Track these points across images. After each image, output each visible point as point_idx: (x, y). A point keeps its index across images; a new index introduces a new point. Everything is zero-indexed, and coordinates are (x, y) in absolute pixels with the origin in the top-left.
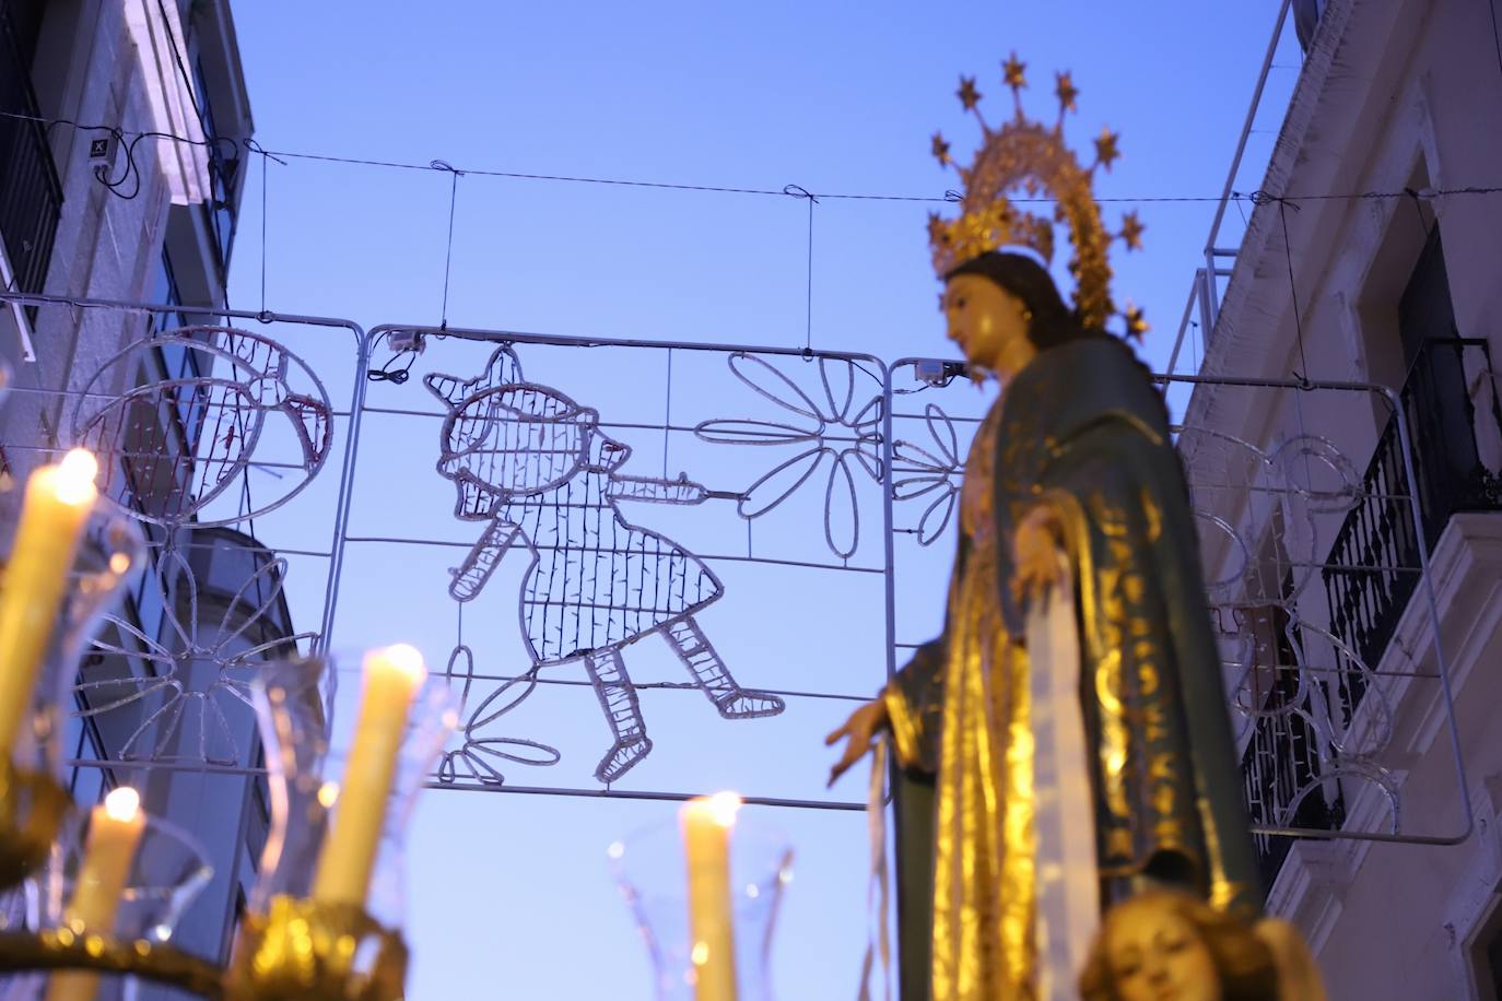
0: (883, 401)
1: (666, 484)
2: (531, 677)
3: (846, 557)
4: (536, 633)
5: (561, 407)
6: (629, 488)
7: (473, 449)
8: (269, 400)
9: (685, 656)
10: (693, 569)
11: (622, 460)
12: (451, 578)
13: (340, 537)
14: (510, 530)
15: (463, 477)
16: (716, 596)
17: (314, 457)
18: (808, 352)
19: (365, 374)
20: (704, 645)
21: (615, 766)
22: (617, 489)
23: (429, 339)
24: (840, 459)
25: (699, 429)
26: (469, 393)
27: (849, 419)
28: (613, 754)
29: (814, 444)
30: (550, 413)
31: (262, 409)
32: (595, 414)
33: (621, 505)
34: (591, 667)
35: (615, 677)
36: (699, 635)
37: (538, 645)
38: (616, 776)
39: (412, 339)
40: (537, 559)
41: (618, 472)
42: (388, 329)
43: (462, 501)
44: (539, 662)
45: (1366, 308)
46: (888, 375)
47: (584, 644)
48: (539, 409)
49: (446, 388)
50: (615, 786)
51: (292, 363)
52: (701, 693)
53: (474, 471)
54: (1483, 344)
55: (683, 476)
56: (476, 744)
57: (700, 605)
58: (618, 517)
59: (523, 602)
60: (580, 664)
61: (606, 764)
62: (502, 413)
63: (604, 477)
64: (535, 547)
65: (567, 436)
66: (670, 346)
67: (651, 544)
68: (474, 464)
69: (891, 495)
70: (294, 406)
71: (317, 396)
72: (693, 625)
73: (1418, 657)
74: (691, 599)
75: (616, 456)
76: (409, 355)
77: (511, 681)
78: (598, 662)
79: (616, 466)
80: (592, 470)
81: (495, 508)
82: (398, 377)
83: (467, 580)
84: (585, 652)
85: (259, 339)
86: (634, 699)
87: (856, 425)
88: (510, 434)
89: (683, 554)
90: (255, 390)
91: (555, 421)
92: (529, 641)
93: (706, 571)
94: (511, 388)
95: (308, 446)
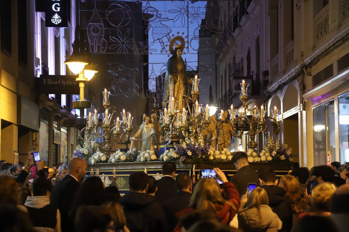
0: (188, 6)
1: (165, 18)
2: (154, 42)
3: (184, 26)
4: (154, 37)
5: (154, 9)
6: (162, 19)
10: (169, 29)
11: (161, 16)
14: (150, 25)
16: (171, 32)
24: (183, 14)
25: (168, 11)
26: (145, 8)
27: (184, 9)
29: (180, 12)
30: (153, 10)
32: (158, 10)
33: (161, 21)
34: (159, 41)
35: (162, 42)
36: (169, 36)
37: (154, 38)
38: (162, 52)
40: (153, 29)
41: (161, 18)
46: (188, 2)
47: (158, 38)
50: (162, 53)
55: (167, 17)
58: (161, 23)
59: (152, 34)
60: (158, 40)
61: (161, 51)
63: (159, 18)
64: (153, 27)
67: (164, 26)
69: (188, 18)
72: (169, 35)
74: (168, 32)
75: (160, 15)
77: (152, 42)
78: (160, 40)
79: (160, 17)
80: (158, 17)
81: (149, 23)
84: (158, 39)
86: (164, 44)
91: (154, 11)
93: (170, 29)
94: (149, 7)
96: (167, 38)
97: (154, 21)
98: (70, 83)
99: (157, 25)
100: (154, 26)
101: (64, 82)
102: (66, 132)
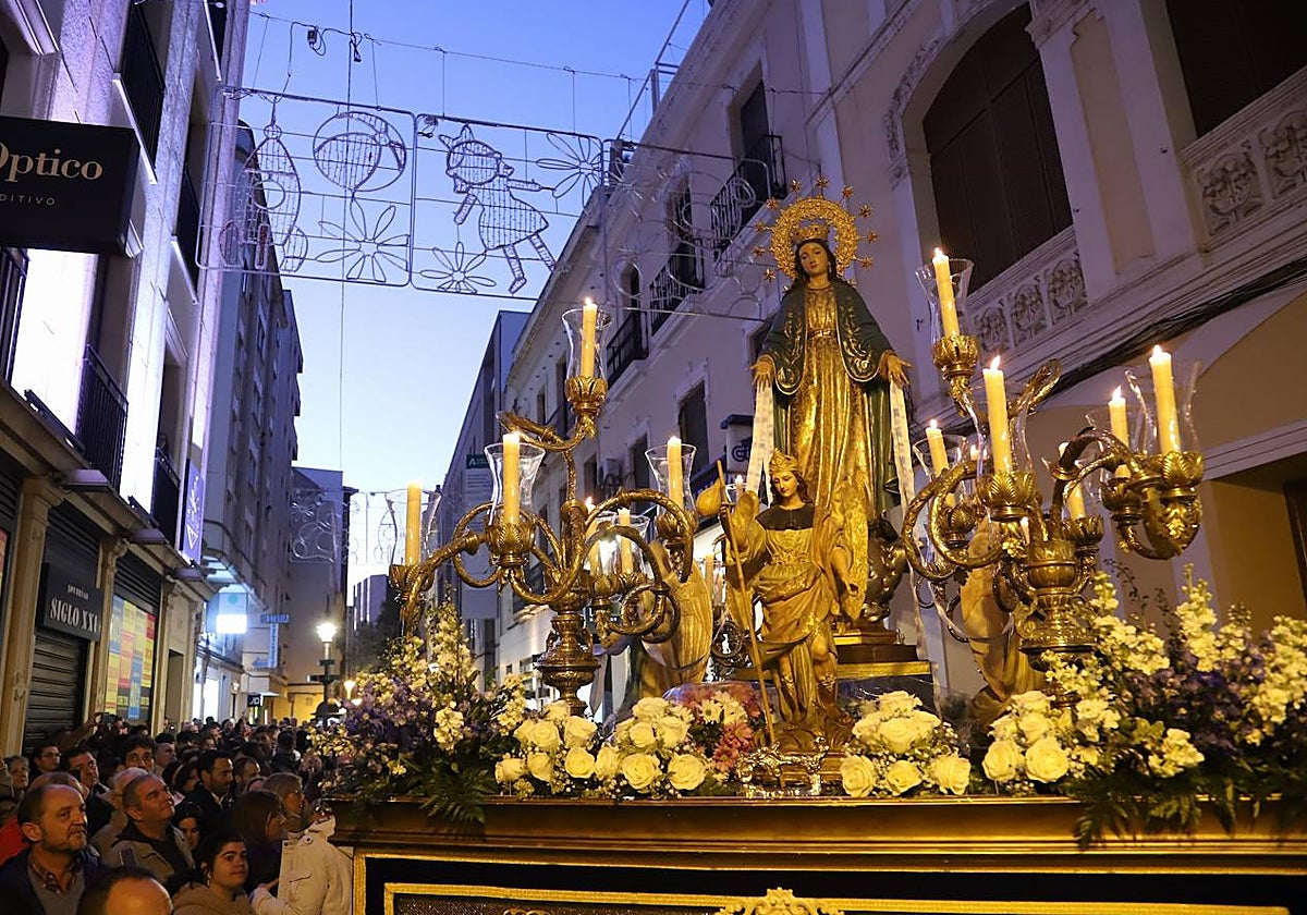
1: (527, 183)
2: (484, 254)
4: (485, 238)
5: (488, 151)
6: (514, 184)
7: (458, 166)
8: (382, 143)
9: (537, 248)
10: (538, 216)
11: (511, 173)
12: (454, 216)
13: (414, 198)
14: (473, 198)
15: (455, 177)
16: (546, 227)
17: (401, 166)
18: (574, 134)
19: (416, 133)
20: (543, 245)
21: (515, 288)
22: (510, 184)
23: (439, 120)
24: (586, 176)
25: (537, 162)
26: (455, 143)
27: (589, 161)
28: (514, 284)
29: (577, 170)
30: (484, 153)
31: (381, 146)
32: (501, 154)
33: (511, 190)
34: (505, 251)
35: (513, 255)
36: (541, 241)
37: (486, 242)
38: (515, 291)
39: (432, 120)
40: (484, 210)
41: (510, 178)
42: (424, 115)
43: (456, 187)
44: (487, 249)
45: (730, 109)
46: (602, 145)
47: (502, 243)
48: (480, 151)
49: (446, 140)
50: (515, 295)
51: (389, 127)
52: (542, 262)
53: (459, 174)
54: (780, 138)
55: (533, 180)
56: (467, 278)
57: (539, 231)
58: (511, 195)
59: (480, 226)
60: (501, 250)
61: (511, 287)
62: (467, 152)
63: (505, 179)
64: (483, 205)
65: (491, 162)
66: (526, 128)
67: (523, 206)
68: (458, 171)
70: (392, 145)
71: (400, 142)
72: (538, 237)
73: (746, 243)
74: (538, 227)
75: (509, 171)
76: (432, 127)
77: (478, 255)
78: (507, 249)
79: (509, 175)
80: (501, 176)
81: (468, 190)
82: (428, 135)
83: (460, 217)
84: (503, 246)
85: (377, 117)
86: (520, 264)
87: (592, 164)
88: (471, 160)
89: (534, 210)
90: (377, 137)
91: (486, 156)
92: (483, 241)
93: (542, 217)
94: (470, 142)
95: (398, 161)
96: (534, 245)
97: (486, 186)
98: (59, 171)
99: (497, 201)
100: (486, 202)
101: (16, 158)
102: (150, 608)
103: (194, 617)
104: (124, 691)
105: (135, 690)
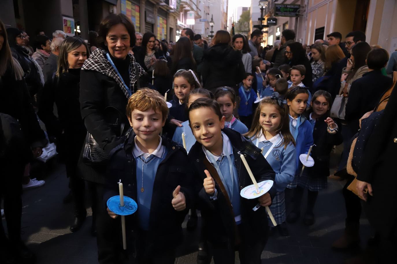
102: (165, 18)
103: (175, 20)
104: (161, 35)
105: (163, 34)
